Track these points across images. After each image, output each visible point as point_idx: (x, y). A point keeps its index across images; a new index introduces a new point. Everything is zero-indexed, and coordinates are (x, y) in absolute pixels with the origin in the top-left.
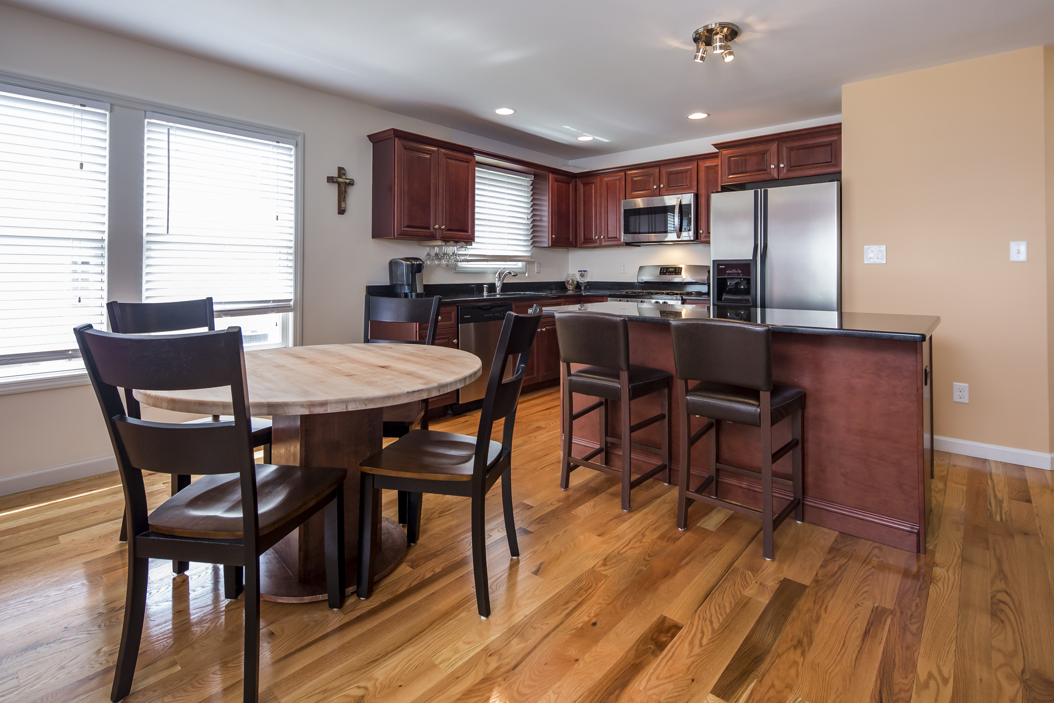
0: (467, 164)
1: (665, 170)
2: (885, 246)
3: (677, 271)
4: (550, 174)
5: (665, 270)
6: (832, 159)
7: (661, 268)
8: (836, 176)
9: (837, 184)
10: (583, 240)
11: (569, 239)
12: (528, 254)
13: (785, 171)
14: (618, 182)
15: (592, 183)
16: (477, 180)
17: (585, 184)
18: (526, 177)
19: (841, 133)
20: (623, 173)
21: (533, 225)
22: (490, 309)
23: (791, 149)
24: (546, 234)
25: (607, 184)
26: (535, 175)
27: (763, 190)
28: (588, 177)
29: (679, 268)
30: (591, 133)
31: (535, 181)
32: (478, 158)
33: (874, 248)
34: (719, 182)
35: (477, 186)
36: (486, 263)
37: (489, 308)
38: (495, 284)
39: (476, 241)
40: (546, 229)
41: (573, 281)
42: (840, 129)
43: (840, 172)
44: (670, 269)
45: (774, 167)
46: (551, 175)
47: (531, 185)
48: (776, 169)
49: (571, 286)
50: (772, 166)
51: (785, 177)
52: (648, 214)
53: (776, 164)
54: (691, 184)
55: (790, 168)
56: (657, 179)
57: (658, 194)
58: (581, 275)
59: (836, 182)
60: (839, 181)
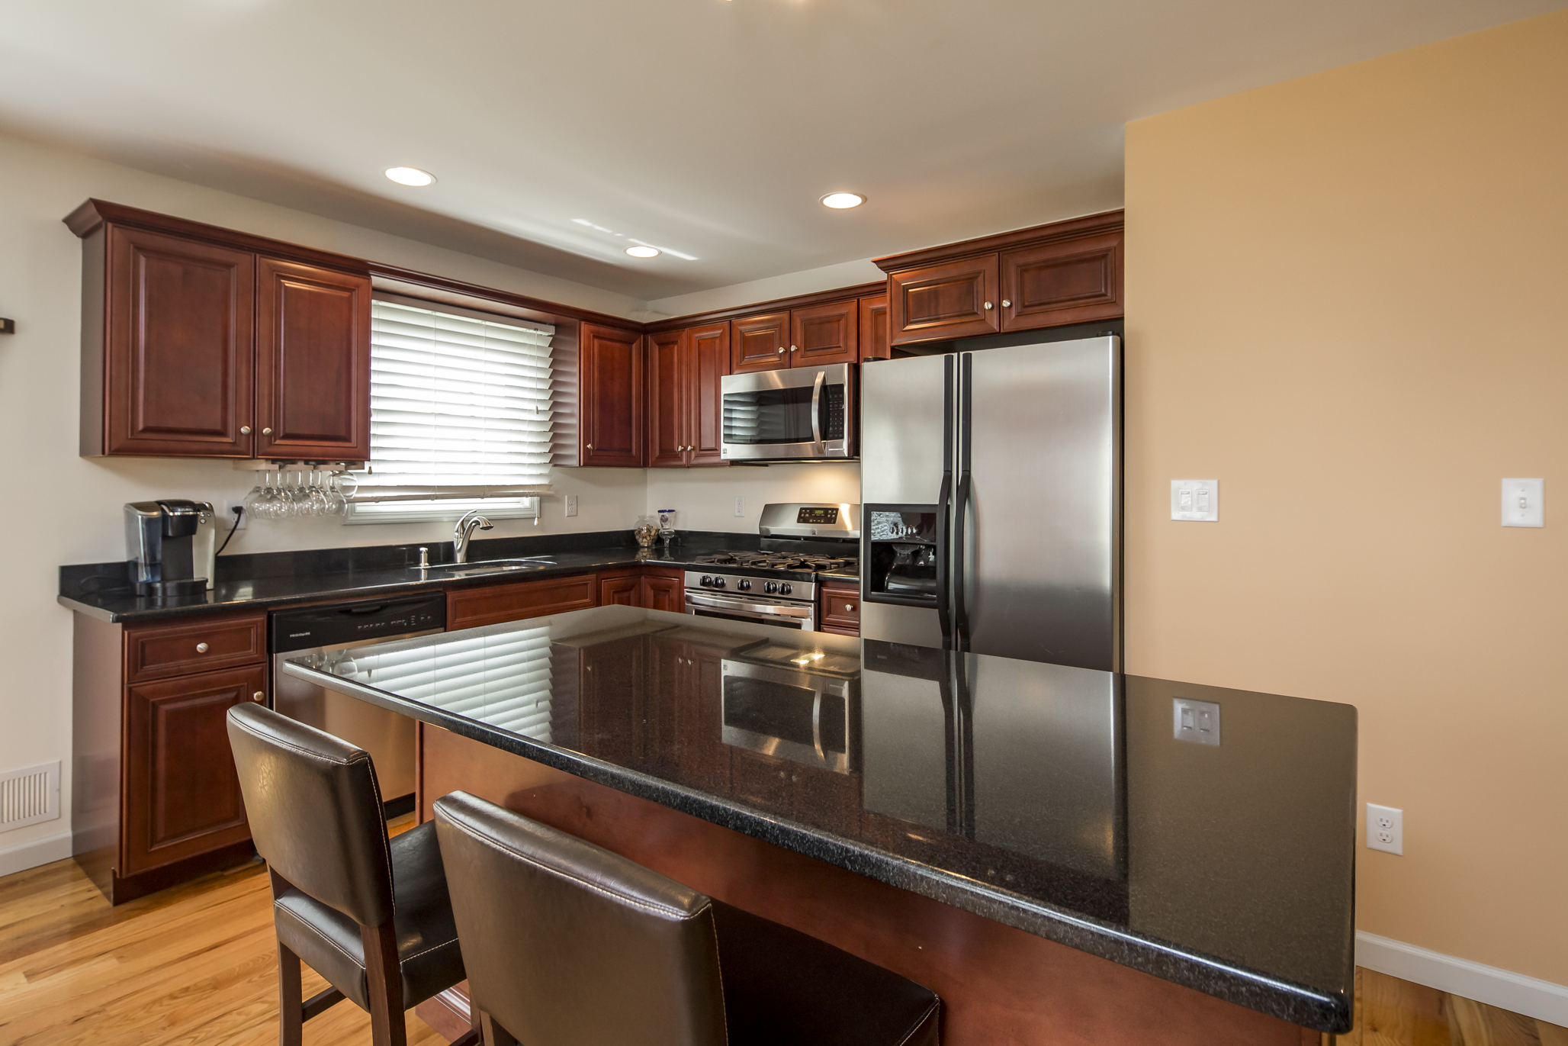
0: (345, 294)
1: (798, 316)
2: (1214, 483)
3: (829, 514)
4: (583, 323)
5: (807, 514)
6: (1106, 290)
7: (801, 509)
8: (1113, 325)
9: (1114, 341)
10: (657, 454)
11: (630, 450)
12: (544, 481)
13: (1014, 316)
14: (718, 341)
15: (675, 343)
16: (374, 327)
17: (662, 345)
18: (536, 329)
19: (1123, 232)
20: (726, 324)
21: (554, 423)
22: (378, 611)
23: (1024, 269)
24: (575, 442)
25: (699, 344)
26: (557, 326)
27: (961, 354)
28: (667, 331)
29: (833, 509)
30: (652, 241)
31: (559, 337)
32: (378, 281)
33: (1194, 485)
34: (888, 340)
35: (374, 340)
36: (429, 501)
37: (375, 608)
38: (452, 543)
39: (372, 458)
40: (575, 431)
41: (649, 530)
42: (1122, 223)
43: (1121, 319)
44: (817, 512)
45: (990, 306)
46: (585, 328)
47: (549, 346)
48: (995, 313)
49: (645, 540)
50: (988, 306)
51: (1012, 328)
52: (785, 404)
53: (996, 301)
54: (846, 344)
55: (1025, 308)
56: (786, 335)
57: (788, 364)
58: (661, 519)
59: (1111, 337)
60: (1118, 335)
